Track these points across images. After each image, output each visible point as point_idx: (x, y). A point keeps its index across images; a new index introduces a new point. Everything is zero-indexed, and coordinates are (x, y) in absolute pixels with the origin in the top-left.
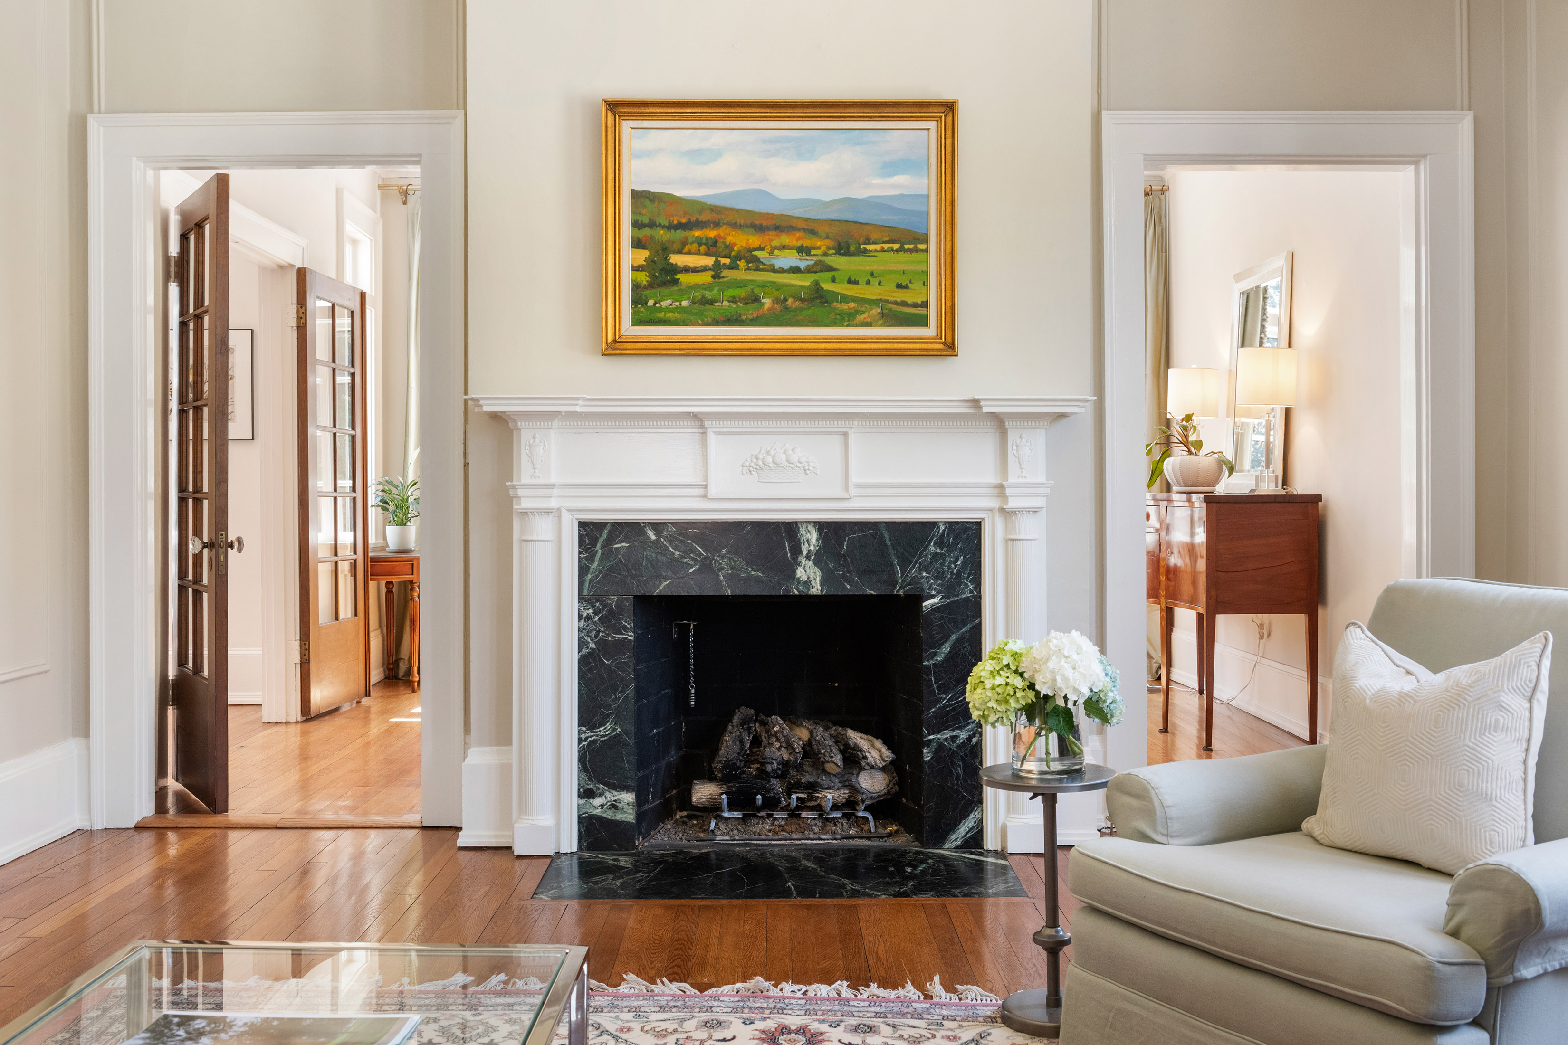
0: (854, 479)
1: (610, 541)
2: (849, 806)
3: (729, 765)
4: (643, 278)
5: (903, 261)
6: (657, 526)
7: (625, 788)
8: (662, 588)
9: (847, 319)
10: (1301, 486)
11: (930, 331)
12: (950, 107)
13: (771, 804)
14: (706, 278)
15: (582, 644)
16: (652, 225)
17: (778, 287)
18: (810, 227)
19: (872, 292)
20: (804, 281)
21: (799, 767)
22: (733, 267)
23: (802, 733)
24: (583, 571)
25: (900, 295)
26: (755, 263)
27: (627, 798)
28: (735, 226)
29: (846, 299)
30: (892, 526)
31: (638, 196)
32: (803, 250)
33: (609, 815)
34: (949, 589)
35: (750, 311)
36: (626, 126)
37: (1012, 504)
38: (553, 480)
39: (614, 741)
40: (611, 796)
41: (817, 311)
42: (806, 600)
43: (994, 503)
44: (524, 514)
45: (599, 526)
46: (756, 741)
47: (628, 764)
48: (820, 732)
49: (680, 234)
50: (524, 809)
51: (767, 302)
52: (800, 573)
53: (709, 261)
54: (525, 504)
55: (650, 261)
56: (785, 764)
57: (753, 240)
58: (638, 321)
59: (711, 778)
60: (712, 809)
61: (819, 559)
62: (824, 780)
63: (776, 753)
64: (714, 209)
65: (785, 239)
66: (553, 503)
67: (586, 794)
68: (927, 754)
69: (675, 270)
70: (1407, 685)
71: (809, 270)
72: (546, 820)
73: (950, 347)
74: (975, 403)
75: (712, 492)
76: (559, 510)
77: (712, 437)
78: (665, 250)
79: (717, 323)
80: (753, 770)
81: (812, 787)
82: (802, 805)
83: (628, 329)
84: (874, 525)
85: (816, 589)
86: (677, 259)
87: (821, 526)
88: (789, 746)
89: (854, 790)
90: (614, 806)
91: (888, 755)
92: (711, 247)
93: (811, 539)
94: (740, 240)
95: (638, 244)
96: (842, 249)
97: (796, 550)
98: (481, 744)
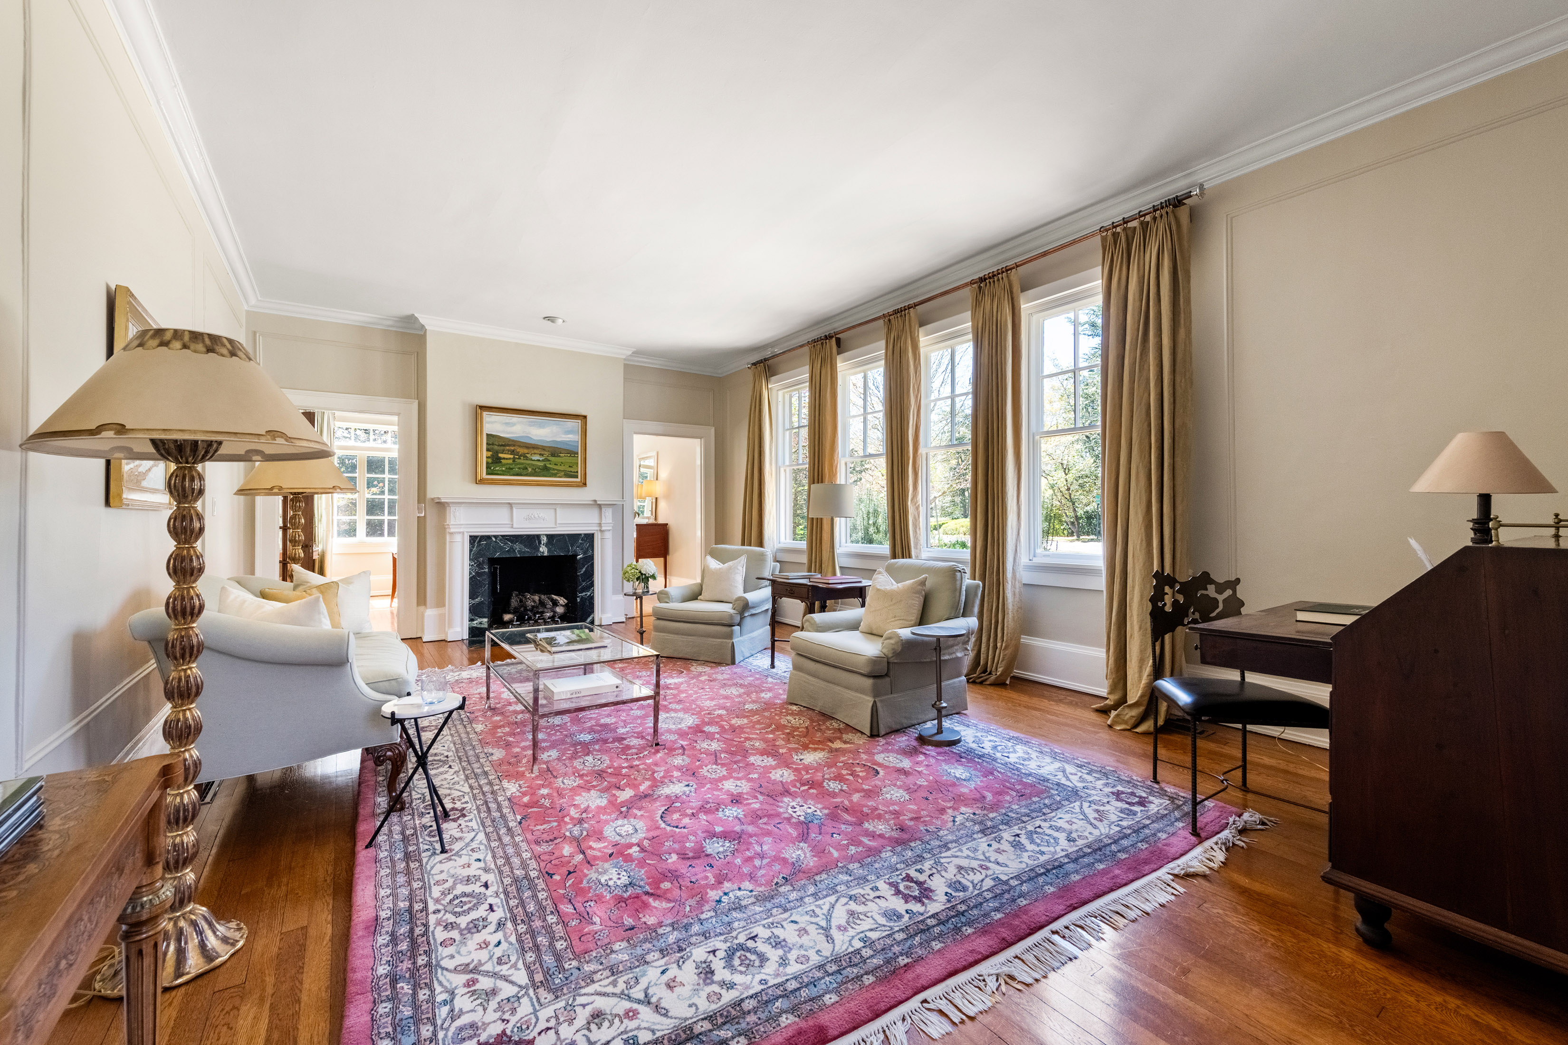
0: (558, 522)
1: (480, 541)
2: (552, 618)
3: (515, 608)
4: (490, 460)
5: (570, 460)
6: (496, 537)
7: (485, 617)
8: (497, 555)
9: (555, 475)
10: (661, 521)
11: (579, 480)
12: (585, 417)
13: (530, 619)
14: (511, 461)
15: (470, 573)
16: (493, 444)
17: (533, 465)
18: (543, 448)
19: (562, 468)
20: (542, 464)
21: (537, 607)
22: (519, 458)
23: (536, 598)
24: (471, 551)
25: (570, 469)
26: (526, 458)
27: (485, 620)
28: (520, 446)
29: (554, 469)
30: (568, 535)
31: (487, 435)
32: (541, 455)
33: (479, 626)
34: (585, 553)
35: (525, 472)
36: (485, 413)
37: (603, 528)
38: (462, 522)
39: (481, 603)
40: (479, 620)
41: (545, 473)
42: (543, 558)
43: (598, 528)
44: (451, 533)
45: (476, 537)
46: (521, 601)
47: (486, 610)
48: (543, 597)
49: (502, 448)
50: (450, 626)
51: (530, 470)
52: (541, 549)
53: (512, 456)
54: (452, 530)
55: (492, 455)
56: (533, 607)
57: (526, 451)
58: (488, 474)
59: (509, 613)
60: (510, 622)
61: (547, 545)
62: (546, 610)
63: (530, 603)
64: (513, 441)
65: (536, 451)
66: (462, 530)
67: (471, 620)
68: (578, 599)
69: (501, 458)
70: (718, 567)
71: (543, 461)
72: (458, 629)
73: (585, 484)
74: (595, 501)
75: (515, 526)
76: (463, 533)
77: (514, 510)
78: (497, 452)
79: (514, 475)
80: (522, 609)
81: (542, 613)
82: (539, 618)
83: (485, 476)
84: (563, 535)
85: (546, 554)
86: (501, 455)
87: (547, 536)
88: (534, 601)
89: (555, 612)
90: (481, 623)
91: (566, 601)
92: (512, 452)
93: (544, 540)
94: (521, 451)
95: (488, 450)
96: (553, 455)
97: (540, 543)
98: (431, 608)
